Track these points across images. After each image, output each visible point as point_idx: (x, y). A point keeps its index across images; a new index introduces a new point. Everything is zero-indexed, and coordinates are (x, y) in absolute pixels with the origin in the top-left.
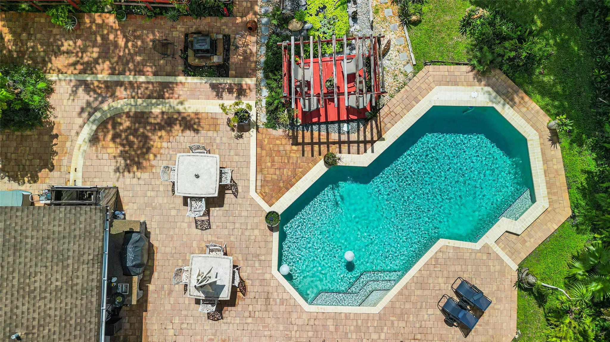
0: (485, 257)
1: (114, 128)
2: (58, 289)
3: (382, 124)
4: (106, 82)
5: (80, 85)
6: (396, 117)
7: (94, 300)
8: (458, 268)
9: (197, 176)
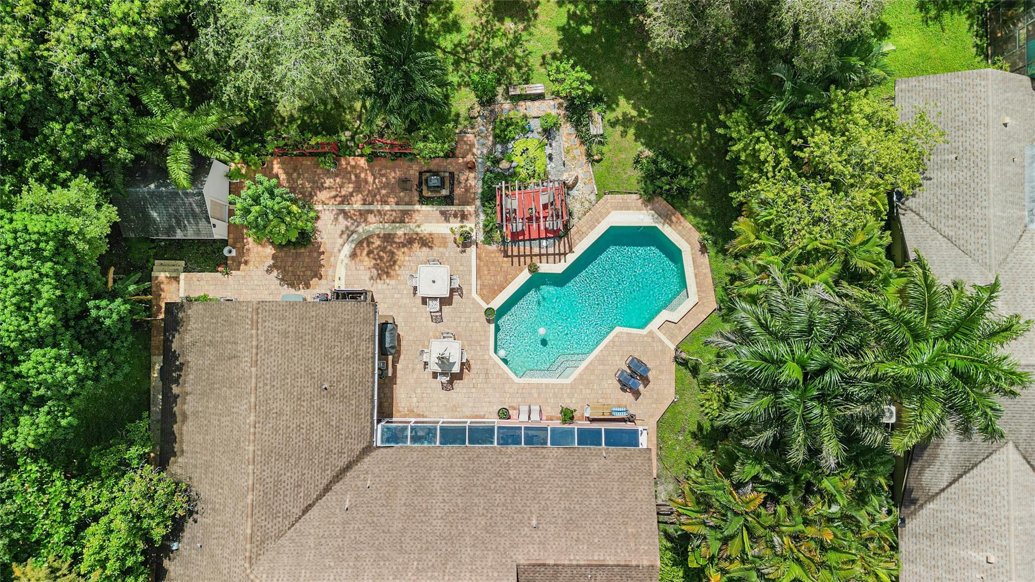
0: (650, 340)
1: (368, 246)
2: (348, 358)
3: (572, 240)
4: (360, 210)
5: (340, 213)
6: (582, 235)
7: (370, 366)
8: (630, 349)
9: (434, 282)
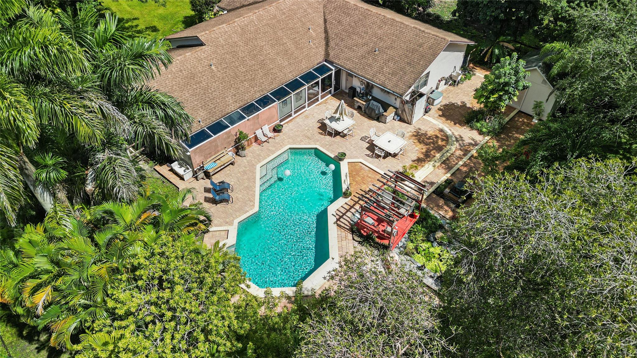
0: (227, 220)
3: (343, 230)
5: (475, 143)
9: (389, 142)
